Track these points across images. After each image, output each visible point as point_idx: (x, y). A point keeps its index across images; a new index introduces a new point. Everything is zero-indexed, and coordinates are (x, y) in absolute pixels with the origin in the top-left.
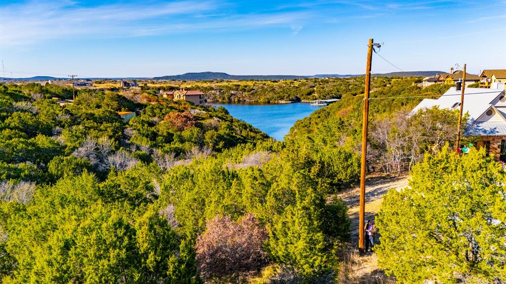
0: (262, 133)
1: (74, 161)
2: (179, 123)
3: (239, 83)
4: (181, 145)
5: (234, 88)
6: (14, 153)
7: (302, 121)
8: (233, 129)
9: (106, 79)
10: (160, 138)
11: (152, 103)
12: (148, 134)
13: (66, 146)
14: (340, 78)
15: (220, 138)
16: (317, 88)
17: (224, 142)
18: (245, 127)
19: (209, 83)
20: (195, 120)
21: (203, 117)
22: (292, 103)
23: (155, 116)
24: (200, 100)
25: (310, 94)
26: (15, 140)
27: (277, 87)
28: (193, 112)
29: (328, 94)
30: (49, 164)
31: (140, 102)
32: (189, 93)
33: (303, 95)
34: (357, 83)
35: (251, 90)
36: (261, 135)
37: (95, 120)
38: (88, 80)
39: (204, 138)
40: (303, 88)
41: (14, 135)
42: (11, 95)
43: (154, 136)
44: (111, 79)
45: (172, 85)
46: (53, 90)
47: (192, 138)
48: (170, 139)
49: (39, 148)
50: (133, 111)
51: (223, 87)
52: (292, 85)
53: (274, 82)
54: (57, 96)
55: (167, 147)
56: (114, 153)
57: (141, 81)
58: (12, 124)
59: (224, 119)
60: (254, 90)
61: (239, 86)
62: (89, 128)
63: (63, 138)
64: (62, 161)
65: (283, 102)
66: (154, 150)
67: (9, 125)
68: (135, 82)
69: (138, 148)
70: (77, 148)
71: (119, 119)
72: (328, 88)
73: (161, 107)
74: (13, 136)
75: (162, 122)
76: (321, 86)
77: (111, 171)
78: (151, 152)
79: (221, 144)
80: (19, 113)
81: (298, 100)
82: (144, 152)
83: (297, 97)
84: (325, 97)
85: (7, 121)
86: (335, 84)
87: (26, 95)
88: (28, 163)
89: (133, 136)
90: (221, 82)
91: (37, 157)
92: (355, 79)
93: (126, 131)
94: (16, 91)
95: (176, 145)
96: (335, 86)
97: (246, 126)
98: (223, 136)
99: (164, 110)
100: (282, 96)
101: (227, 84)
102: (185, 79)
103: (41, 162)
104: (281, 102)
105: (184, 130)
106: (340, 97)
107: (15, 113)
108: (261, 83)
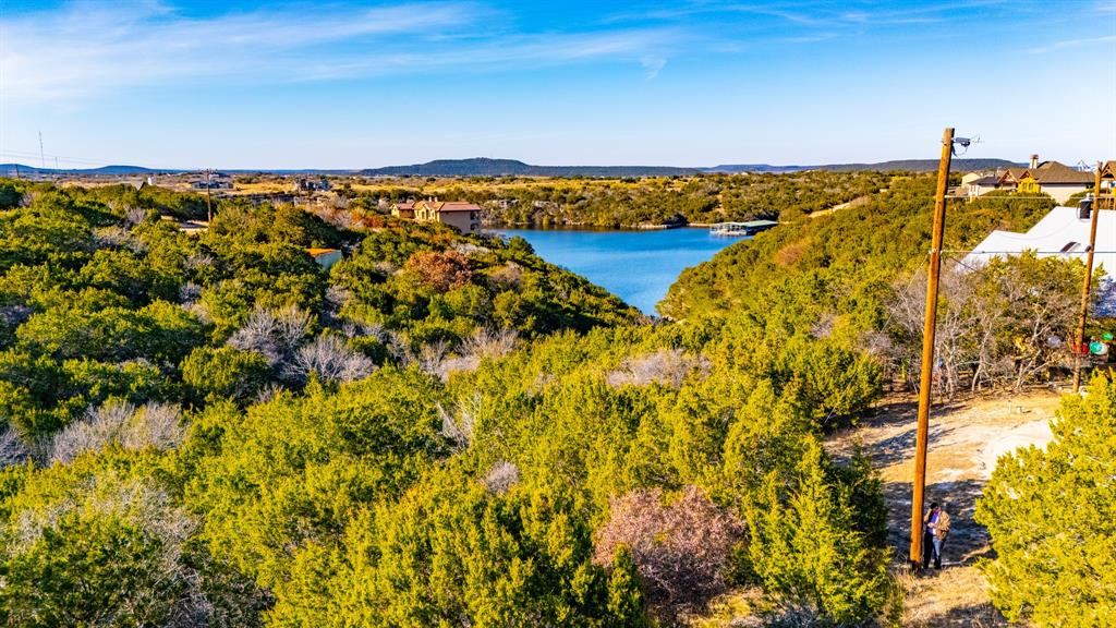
0: (612, 297)
1: (235, 359)
2: (437, 274)
3: (551, 184)
4: (447, 324)
5: (541, 194)
6: (110, 340)
7: (696, 271)
8: (550, 289)
9: (260, 173)
10: (400, 309)
11: (374, 230)
12: (376, 299)
13: (213, 326)
14: (774, 173)
15: (528, 308)
16: (724, 196)
17: (535, 318)
18: (575, 283)
19: (485, 184)
20: (472, 269)
21: (486, 260)
22: (668, 228)
23: (382, 258)
24: (472, 222)
25: (708, 208)
26: (108, 313)
27: (635, 192)
28: (461, 249)
29: (750, 209)
30: (181, 364)
31: (348, 227)
32: (449, 206)
33: (692, 212)
34: (812, 185)
35: (578, 200)
36: (609, 301)
37: (263, 267)
38: (221, 174)
39: (493, 309)
40: (692, 195)
41: (105, 300)
42: (82, 211)
43: (388, 304)
44: (270, 173)
45: (406, 188)
46: (159, 200)
47: (468, 308)
48: (420, 310)
49: (158, 328)
50: (336, 247)
51: (517, 192)
52: (669, 190)
53: (628, 181)
54: (170, 212)
55: (419, 328)
56: (312, 341)
57: (336, 178)
58: (98, 278)
59: (529, 266)
60: (584, 199)
61: (551, 190)
62: (255, 286)
63: (203, 308)
64: (210, 357)
65: (649, 226)
66: (393, 333)
67: (91, 278)
68: (325, 179)
69: (359, 330)
70: (237, 330)
71: (311, 265)
72: (749, 195)
73: (395, 238)
74: (102, 303)
75: (400, 272)
76: (733, 191)
77: (309, 381)
78: (387, 339)
79: (530, 321)
80: (107, 252)
81: (681, 222)
82: (372, 338)
83: (679, 216)
84: (741, 217)
85: (85, 270)
86: (765, 186)
87: (115, 212)
88: (142, 362)
89: (346, 304)
90: (512, 180)
91: (158, 348)
92: (809, 176)
93: (330, 292)
94: (94, 204)
95: (437, 325)
96: (764, 192)
97: (576, 280)
98: (533, 305)
99: (403, 245)
100: (647, 212)
101: (524, 186)
102: (431, 173)
103: (164, 359)
104: (643, 226)
105: (448, 290)
106: (775, 217)
107: (99, 254)
108: (600, 185)
